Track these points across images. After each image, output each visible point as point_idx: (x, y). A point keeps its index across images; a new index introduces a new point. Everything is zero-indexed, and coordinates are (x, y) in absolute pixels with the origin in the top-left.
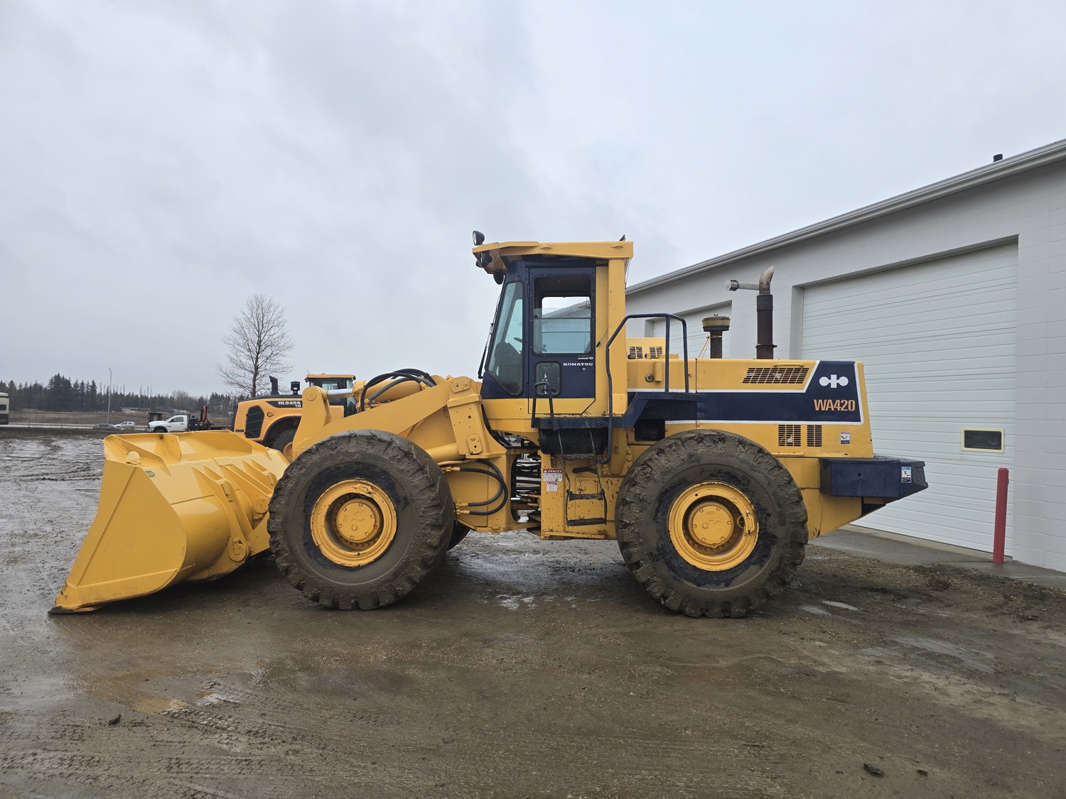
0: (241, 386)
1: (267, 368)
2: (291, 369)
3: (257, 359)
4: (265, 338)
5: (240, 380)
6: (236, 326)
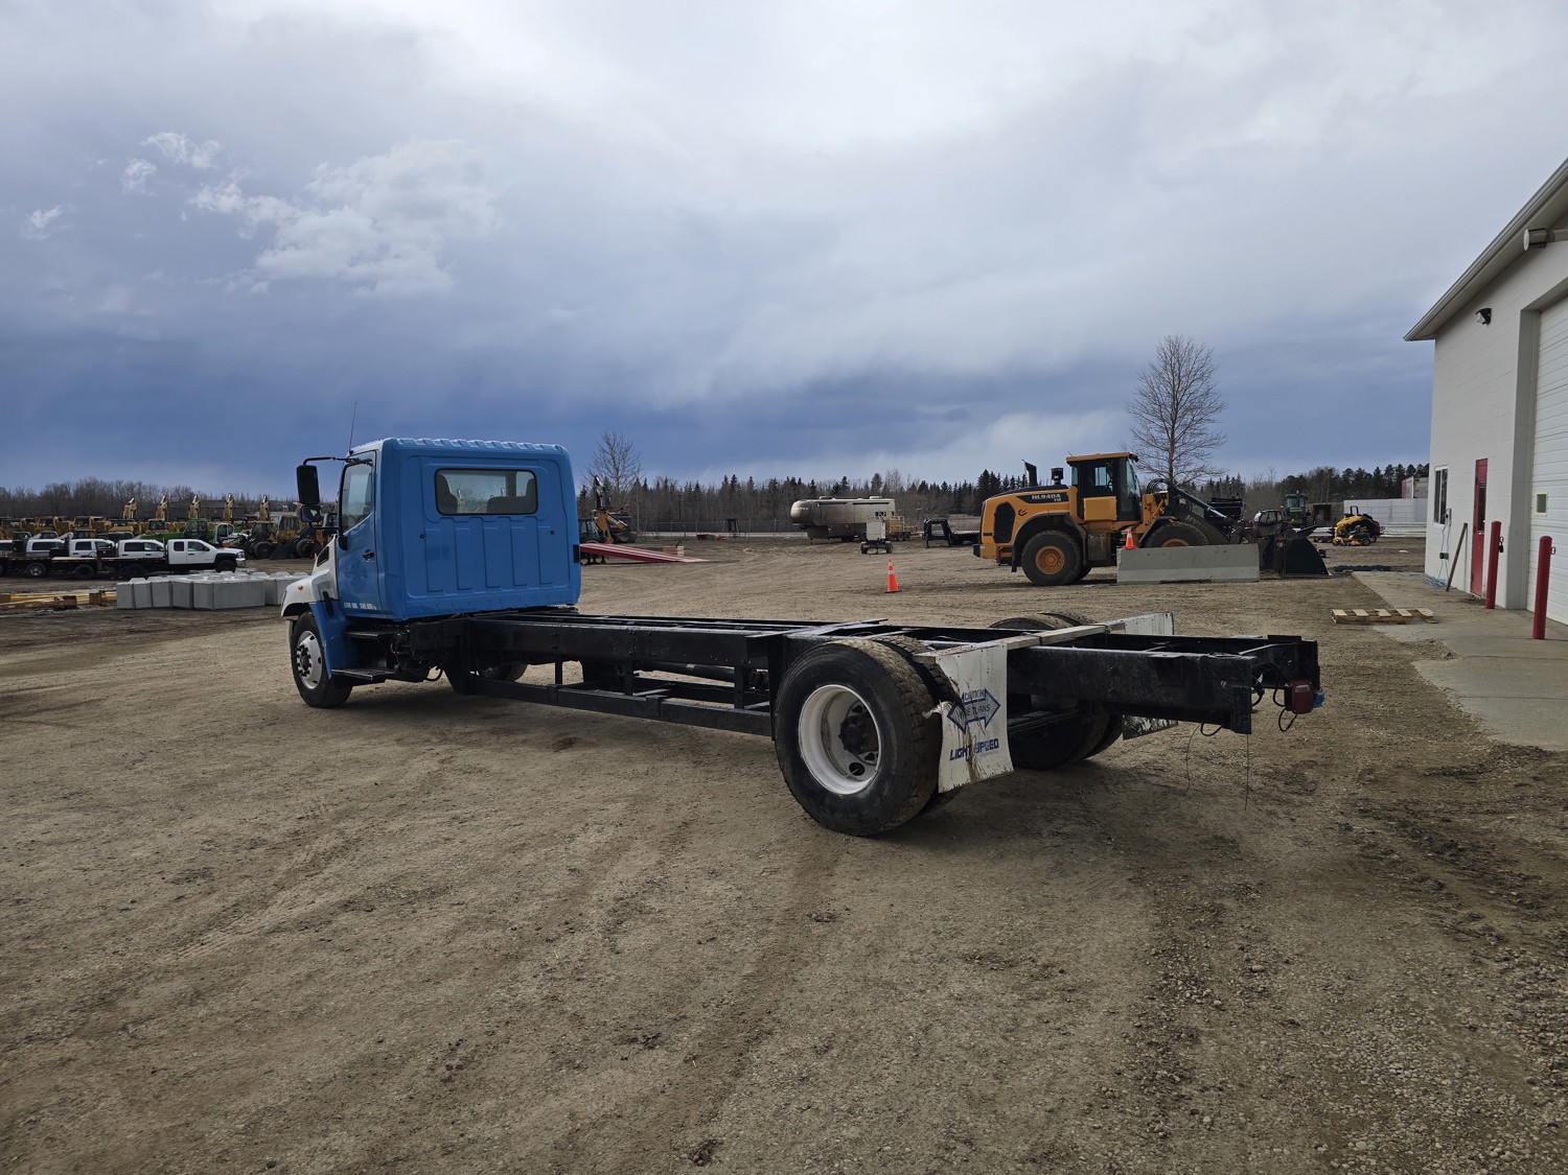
2: (1224, 440)
4: (1183, 400)
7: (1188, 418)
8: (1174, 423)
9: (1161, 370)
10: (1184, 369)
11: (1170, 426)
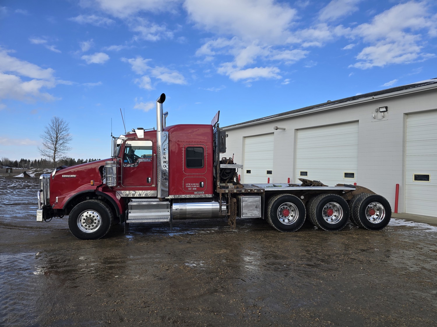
0: (49, 157)
1: (61, 148)
2: (71, 149)
3: (56, 144)
5: (47, 153)
6: (46, 130)
7: (60, 142)
9: (52, 126)
10: (59, 127)
11: (55, 143)
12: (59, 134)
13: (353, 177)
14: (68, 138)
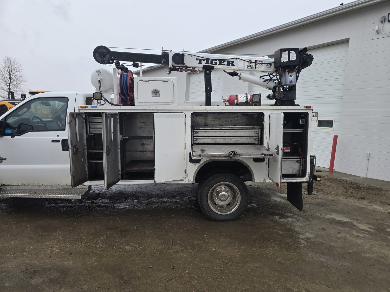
1: (15, 90)
3: (9, 87)
4: (13, 77)
7: (15, 83)
8: (10, 83)
9: (5, 66)
10: (12, 68)
11: (8, 84)
12: (12, 75)
13: (331, 126)
14: (21, 80)
